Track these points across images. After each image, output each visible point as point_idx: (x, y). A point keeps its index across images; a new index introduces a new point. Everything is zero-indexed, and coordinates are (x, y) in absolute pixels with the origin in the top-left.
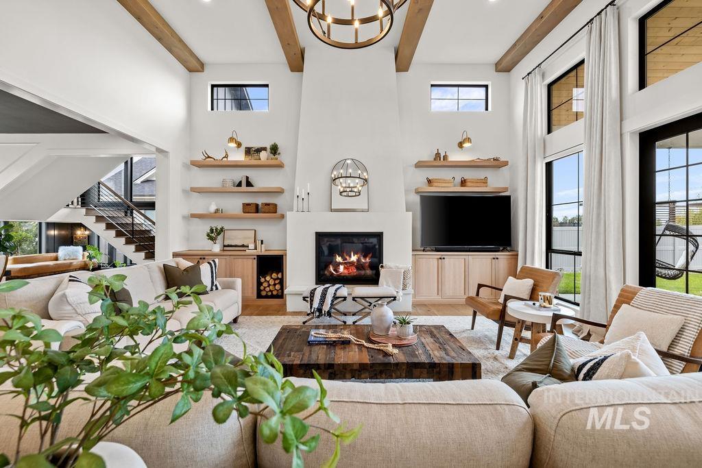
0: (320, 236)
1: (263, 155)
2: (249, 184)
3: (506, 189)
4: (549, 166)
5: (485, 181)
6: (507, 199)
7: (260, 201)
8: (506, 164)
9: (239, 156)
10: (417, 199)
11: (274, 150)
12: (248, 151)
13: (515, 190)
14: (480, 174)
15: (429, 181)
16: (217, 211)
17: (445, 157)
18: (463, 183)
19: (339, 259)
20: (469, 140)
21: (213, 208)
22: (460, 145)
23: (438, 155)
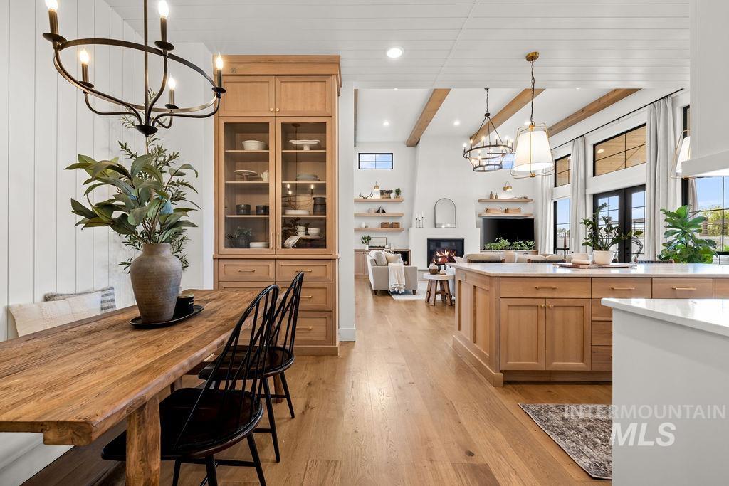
0: (430, 241)
1: (393, 195)
2: (384, 212)
3: (531, 215)
4: (555, 203)
5: (519, 210)
6: (532, 220)
7: (390, 221)
8: (532, 200)
9: (377, 196)
10: (481, 220)
11: (398, 192)
12: (382, 192)
13: (536, 216)
14: (517, 206)
15: (487, 210)
16: (366, 227)
17: (496, 197)
18: (506, 211)
19: (438, 254)
20: (510, 187)
21: (364, 226)
22: (505, 189)
23: (491, 195)
